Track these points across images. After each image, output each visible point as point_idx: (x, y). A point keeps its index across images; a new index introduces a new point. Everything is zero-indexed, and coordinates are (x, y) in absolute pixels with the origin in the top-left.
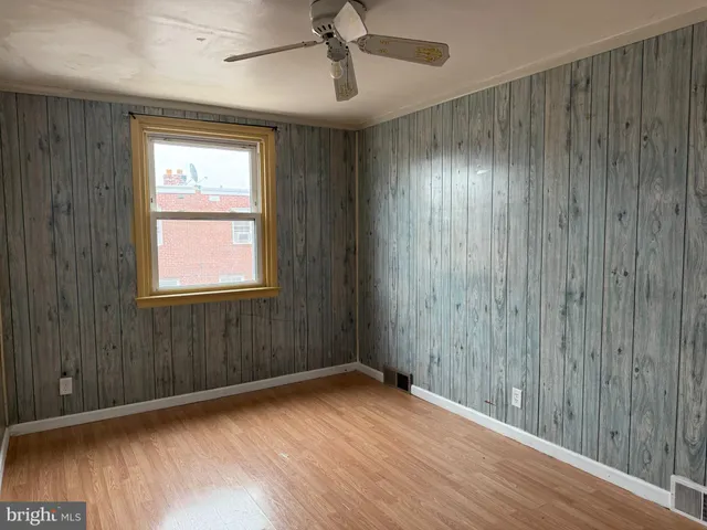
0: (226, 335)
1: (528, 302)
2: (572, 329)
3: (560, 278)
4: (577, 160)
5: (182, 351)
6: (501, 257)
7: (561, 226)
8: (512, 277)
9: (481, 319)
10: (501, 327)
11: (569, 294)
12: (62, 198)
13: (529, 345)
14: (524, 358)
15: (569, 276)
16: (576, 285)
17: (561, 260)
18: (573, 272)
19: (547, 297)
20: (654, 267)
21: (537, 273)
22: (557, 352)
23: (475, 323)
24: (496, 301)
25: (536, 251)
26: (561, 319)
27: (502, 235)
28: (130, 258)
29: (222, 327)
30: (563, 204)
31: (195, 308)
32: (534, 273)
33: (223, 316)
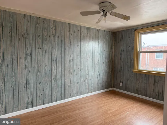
0: (154, 85)
5: (143, 85)
12: (122, 49)
28: (133, 61)
29: (154, 82)
31: (146, 75)
33: (154, 79)
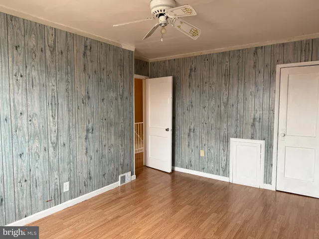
1: (70, 138)
2: (89, 145)
3: (84, 124)
4: (88, 77)
6: (54, 119)
7: (83, 103)
8: (61, 129)
9: (41, 156)
10: (56, 156)
11: (88, 131)
13: (71, 158)
14: (69, 166)
15: (87, 123)
16: (90, 126)
17: (84, 117)
18: (89, 121)
19: (79, 134)
20: (112, 116)
21: (74, 124)
22: (84, 156)
23: (37, 161)
24: (52, 143)
25: (73, 114)
26: (86, 141)
27: (54, 108)
30: (84, 94)
32: (72, 124)
